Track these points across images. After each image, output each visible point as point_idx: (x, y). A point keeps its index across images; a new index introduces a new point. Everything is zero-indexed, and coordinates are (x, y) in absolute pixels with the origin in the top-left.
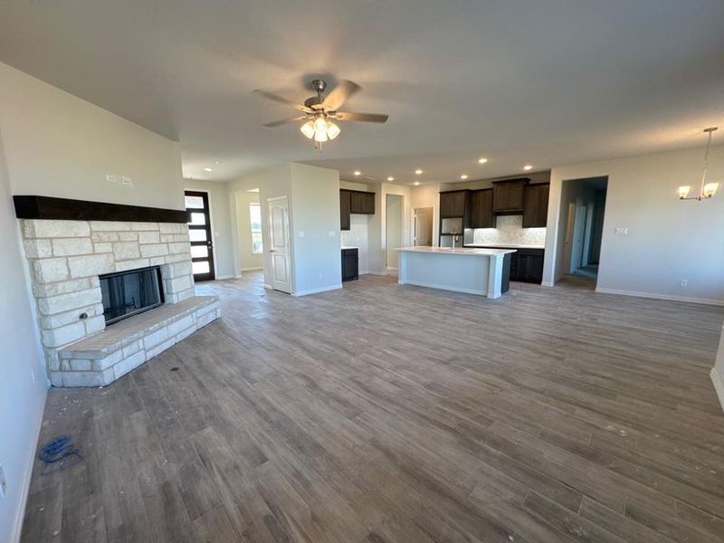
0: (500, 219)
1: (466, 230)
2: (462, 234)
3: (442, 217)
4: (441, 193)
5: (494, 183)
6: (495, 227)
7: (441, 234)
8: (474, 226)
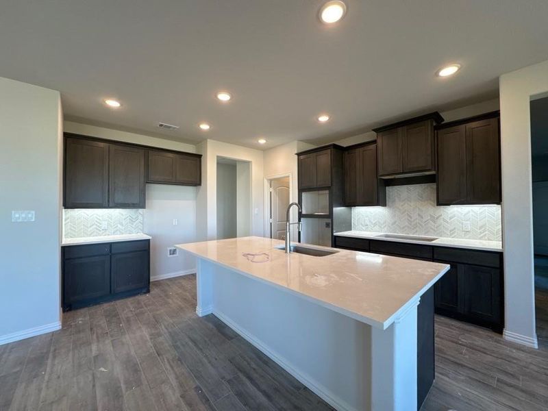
0: (391, 191)
1: (338, 210)
2: (330, 216)
3: (302, 189)
4: (299, 154)
5: (376, 130)
6: (384, 205)
7: (301, 215)
8: (350, 203)
